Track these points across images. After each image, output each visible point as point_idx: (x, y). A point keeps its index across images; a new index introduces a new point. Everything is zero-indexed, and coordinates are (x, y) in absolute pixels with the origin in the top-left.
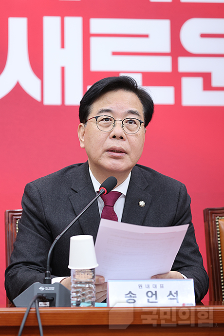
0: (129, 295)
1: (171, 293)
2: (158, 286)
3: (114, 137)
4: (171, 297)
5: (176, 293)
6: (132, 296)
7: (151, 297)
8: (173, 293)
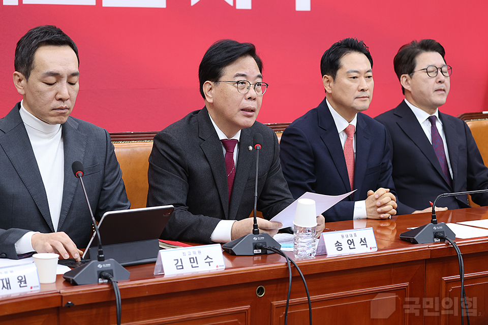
0: (337, 245)
1: (362, 241)
2: (353, 235)
3: (250, 98)
4: (362, 243)
5: (365, 240)
6: (340, 244)
7: (351, 244)
8: (363, 239)
